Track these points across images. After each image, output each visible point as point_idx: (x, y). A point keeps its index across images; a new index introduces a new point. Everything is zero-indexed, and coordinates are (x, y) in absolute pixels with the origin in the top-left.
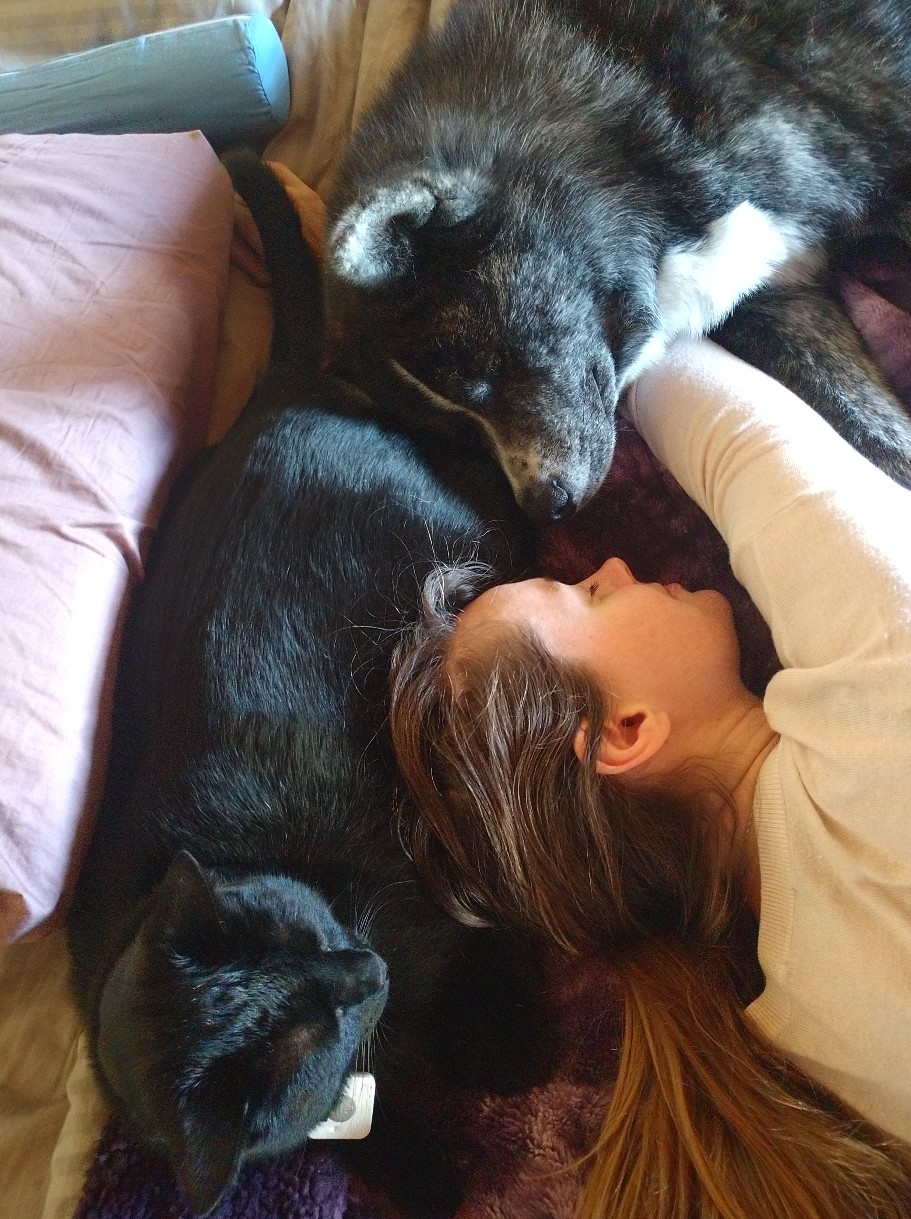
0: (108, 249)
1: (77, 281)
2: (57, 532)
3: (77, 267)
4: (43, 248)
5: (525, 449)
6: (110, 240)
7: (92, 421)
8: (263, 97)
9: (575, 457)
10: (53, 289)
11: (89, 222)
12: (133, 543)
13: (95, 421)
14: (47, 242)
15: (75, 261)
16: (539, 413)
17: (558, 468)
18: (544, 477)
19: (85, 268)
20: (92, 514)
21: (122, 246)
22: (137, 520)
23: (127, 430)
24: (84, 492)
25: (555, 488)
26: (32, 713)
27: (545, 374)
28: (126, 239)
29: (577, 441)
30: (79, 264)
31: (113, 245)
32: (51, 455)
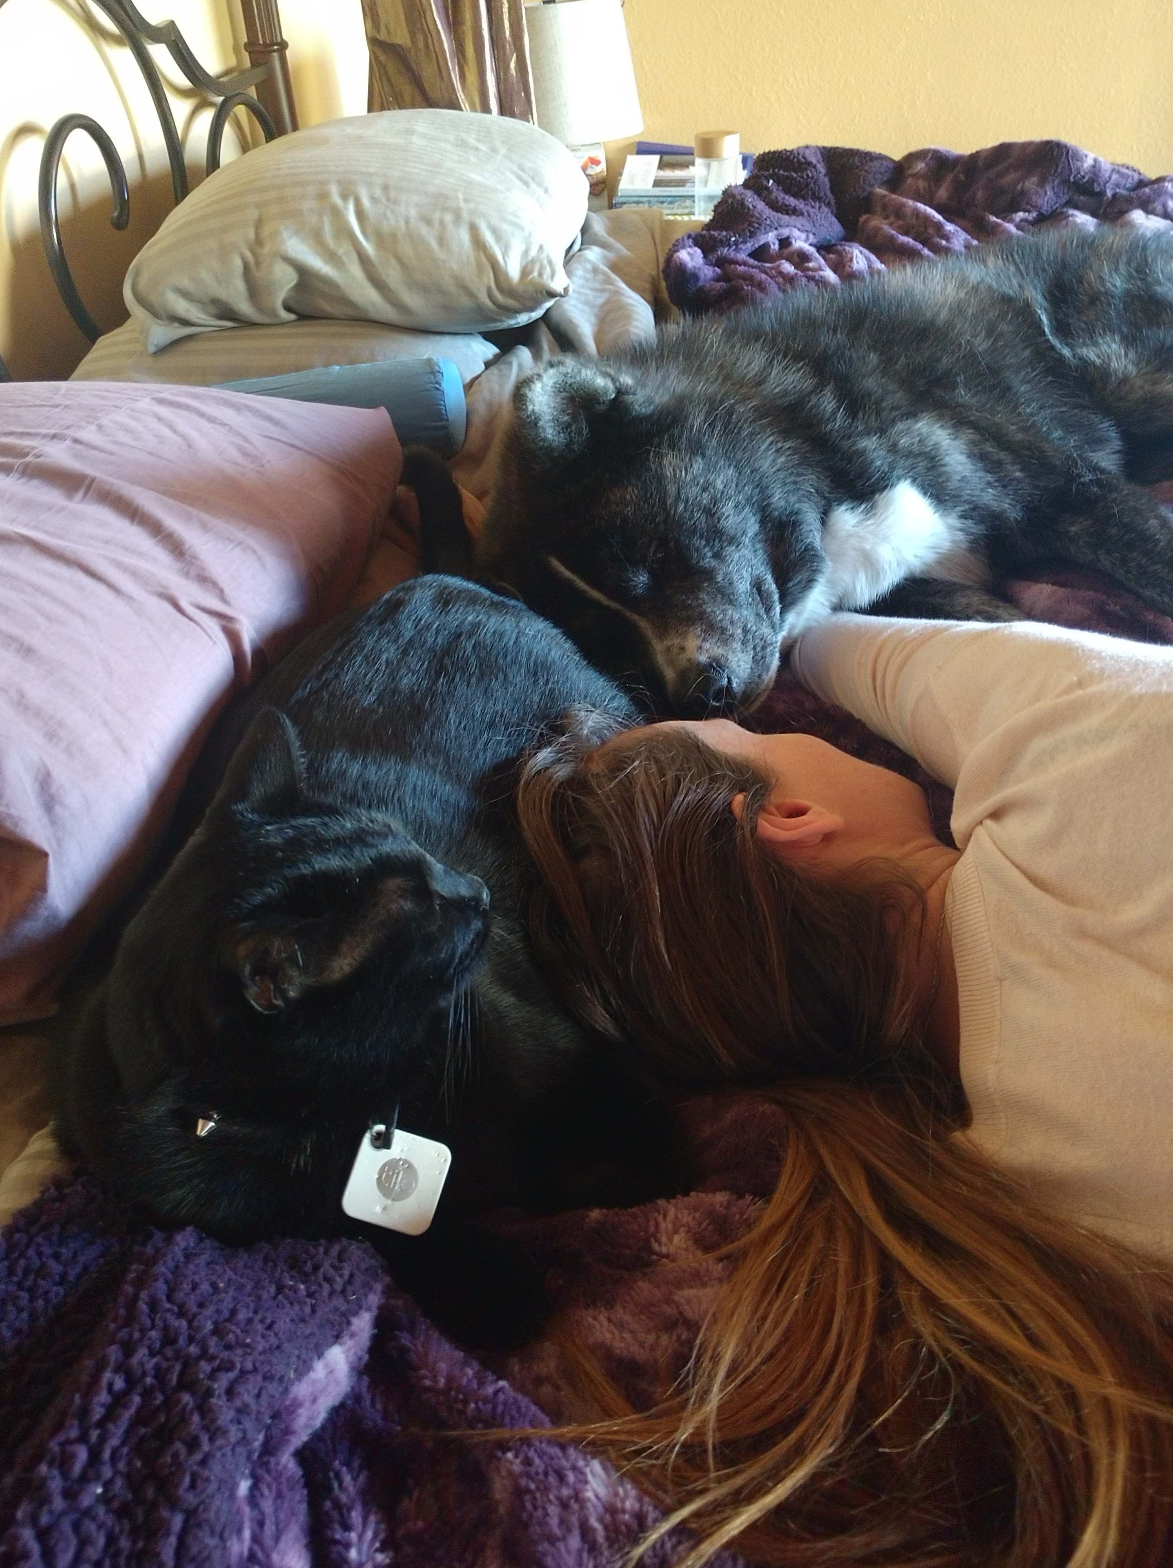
0: (280, 445)
1: (245, 454)
2: (175, 604)
3: (248, 445)
4: (218, 427)
5: (684, 636)
6: (283, 439)
7: (231, 546)
8: (444, 412)
9: (737, 645)
10: (221, 452)
11: (266, 424)
12: (247, 647)
13: (235, 547)
14: (223, 424)
15: (246, 440)
16: (700, 605)
17: (718, 651)
18: (703, 658)
19: (255, 447)
20: (213, 603)
21: (292, 446)
22: (256, 632)
23: (264, 567)
24: (211, 585)
25: (714, 669)
26: (105, 723)
27: (709, 575)
28: (297, 443)
29: (739, 631)
30: (250, 443)
31: (285, 443)
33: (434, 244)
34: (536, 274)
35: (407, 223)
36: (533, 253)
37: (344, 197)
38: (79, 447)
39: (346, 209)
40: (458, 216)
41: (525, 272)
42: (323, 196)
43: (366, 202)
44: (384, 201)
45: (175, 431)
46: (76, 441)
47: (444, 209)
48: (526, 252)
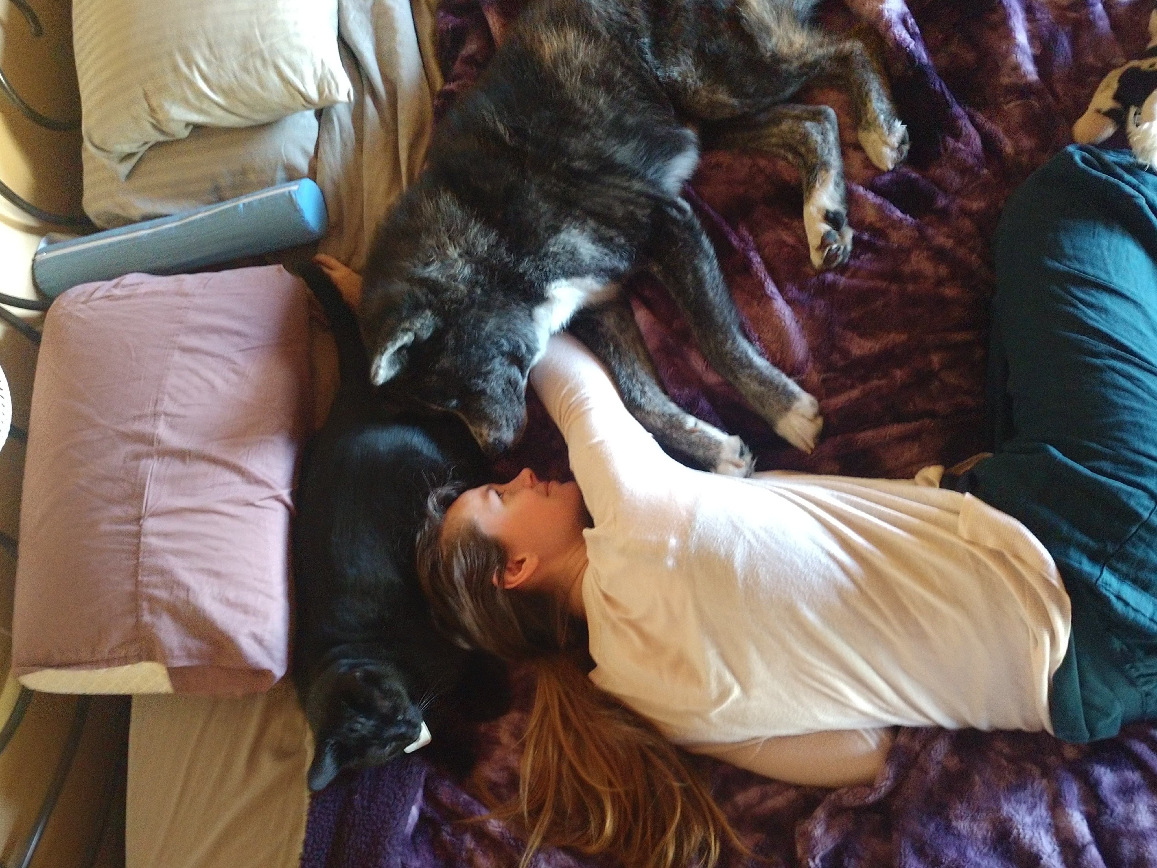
0: (248, 352)
2: (252, 505)
3: (236, 366)
4: (217, 360)
5: (480, 427)
6: (249, 346)
10: (227, 380)
11: (237, 339)
14: (218, 356)
17: (497, 434)
18: (491, 440)
19: (241, 366)
20: (267, 492)
21: (255, 348)
22: (288, 488)
24: (262, 483)
25: (497, 444)
30: (236, 364)
31: (250, 349)
32: (243, 469)
33: (258, 89)
34: (327, 91)
35: (235, 76)
36: (319, 72)
37: (189, 66)
38: (169, 419)
39: (194, 76)
40: (264, 61)
41: (321, 92)
42: (176, 69)
43: (203, 66)
44: (214, 60)
45: (201, 378)
46: (166, 415)
47: (253, 54)
48: (315, 72)
